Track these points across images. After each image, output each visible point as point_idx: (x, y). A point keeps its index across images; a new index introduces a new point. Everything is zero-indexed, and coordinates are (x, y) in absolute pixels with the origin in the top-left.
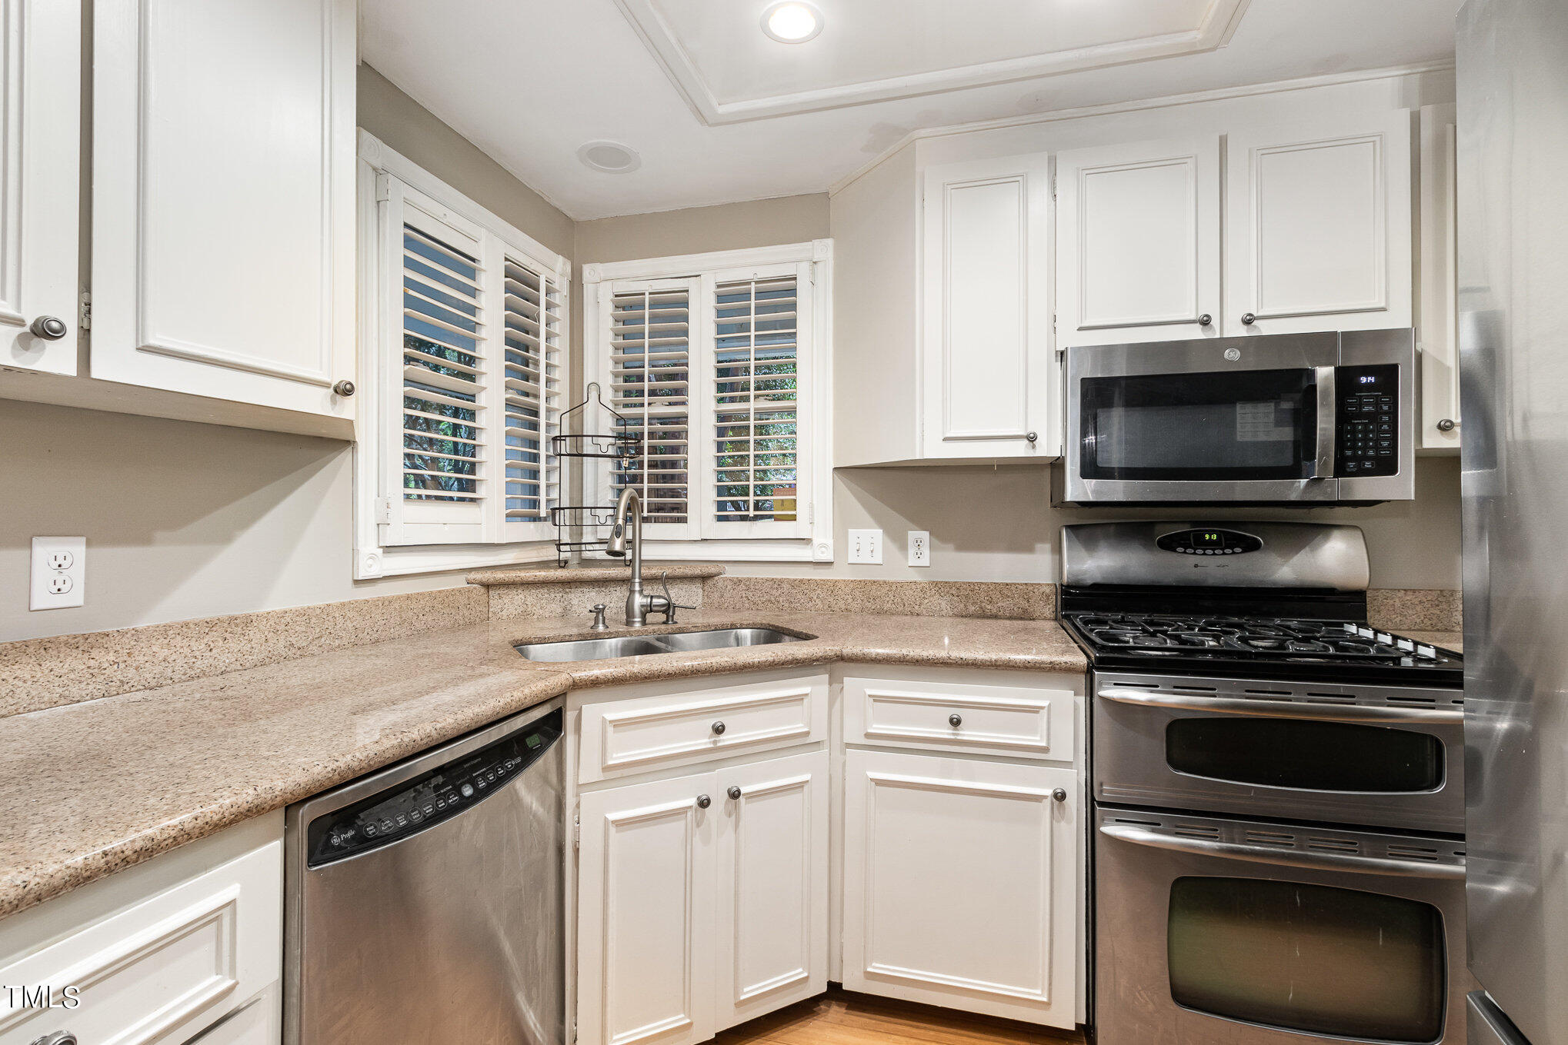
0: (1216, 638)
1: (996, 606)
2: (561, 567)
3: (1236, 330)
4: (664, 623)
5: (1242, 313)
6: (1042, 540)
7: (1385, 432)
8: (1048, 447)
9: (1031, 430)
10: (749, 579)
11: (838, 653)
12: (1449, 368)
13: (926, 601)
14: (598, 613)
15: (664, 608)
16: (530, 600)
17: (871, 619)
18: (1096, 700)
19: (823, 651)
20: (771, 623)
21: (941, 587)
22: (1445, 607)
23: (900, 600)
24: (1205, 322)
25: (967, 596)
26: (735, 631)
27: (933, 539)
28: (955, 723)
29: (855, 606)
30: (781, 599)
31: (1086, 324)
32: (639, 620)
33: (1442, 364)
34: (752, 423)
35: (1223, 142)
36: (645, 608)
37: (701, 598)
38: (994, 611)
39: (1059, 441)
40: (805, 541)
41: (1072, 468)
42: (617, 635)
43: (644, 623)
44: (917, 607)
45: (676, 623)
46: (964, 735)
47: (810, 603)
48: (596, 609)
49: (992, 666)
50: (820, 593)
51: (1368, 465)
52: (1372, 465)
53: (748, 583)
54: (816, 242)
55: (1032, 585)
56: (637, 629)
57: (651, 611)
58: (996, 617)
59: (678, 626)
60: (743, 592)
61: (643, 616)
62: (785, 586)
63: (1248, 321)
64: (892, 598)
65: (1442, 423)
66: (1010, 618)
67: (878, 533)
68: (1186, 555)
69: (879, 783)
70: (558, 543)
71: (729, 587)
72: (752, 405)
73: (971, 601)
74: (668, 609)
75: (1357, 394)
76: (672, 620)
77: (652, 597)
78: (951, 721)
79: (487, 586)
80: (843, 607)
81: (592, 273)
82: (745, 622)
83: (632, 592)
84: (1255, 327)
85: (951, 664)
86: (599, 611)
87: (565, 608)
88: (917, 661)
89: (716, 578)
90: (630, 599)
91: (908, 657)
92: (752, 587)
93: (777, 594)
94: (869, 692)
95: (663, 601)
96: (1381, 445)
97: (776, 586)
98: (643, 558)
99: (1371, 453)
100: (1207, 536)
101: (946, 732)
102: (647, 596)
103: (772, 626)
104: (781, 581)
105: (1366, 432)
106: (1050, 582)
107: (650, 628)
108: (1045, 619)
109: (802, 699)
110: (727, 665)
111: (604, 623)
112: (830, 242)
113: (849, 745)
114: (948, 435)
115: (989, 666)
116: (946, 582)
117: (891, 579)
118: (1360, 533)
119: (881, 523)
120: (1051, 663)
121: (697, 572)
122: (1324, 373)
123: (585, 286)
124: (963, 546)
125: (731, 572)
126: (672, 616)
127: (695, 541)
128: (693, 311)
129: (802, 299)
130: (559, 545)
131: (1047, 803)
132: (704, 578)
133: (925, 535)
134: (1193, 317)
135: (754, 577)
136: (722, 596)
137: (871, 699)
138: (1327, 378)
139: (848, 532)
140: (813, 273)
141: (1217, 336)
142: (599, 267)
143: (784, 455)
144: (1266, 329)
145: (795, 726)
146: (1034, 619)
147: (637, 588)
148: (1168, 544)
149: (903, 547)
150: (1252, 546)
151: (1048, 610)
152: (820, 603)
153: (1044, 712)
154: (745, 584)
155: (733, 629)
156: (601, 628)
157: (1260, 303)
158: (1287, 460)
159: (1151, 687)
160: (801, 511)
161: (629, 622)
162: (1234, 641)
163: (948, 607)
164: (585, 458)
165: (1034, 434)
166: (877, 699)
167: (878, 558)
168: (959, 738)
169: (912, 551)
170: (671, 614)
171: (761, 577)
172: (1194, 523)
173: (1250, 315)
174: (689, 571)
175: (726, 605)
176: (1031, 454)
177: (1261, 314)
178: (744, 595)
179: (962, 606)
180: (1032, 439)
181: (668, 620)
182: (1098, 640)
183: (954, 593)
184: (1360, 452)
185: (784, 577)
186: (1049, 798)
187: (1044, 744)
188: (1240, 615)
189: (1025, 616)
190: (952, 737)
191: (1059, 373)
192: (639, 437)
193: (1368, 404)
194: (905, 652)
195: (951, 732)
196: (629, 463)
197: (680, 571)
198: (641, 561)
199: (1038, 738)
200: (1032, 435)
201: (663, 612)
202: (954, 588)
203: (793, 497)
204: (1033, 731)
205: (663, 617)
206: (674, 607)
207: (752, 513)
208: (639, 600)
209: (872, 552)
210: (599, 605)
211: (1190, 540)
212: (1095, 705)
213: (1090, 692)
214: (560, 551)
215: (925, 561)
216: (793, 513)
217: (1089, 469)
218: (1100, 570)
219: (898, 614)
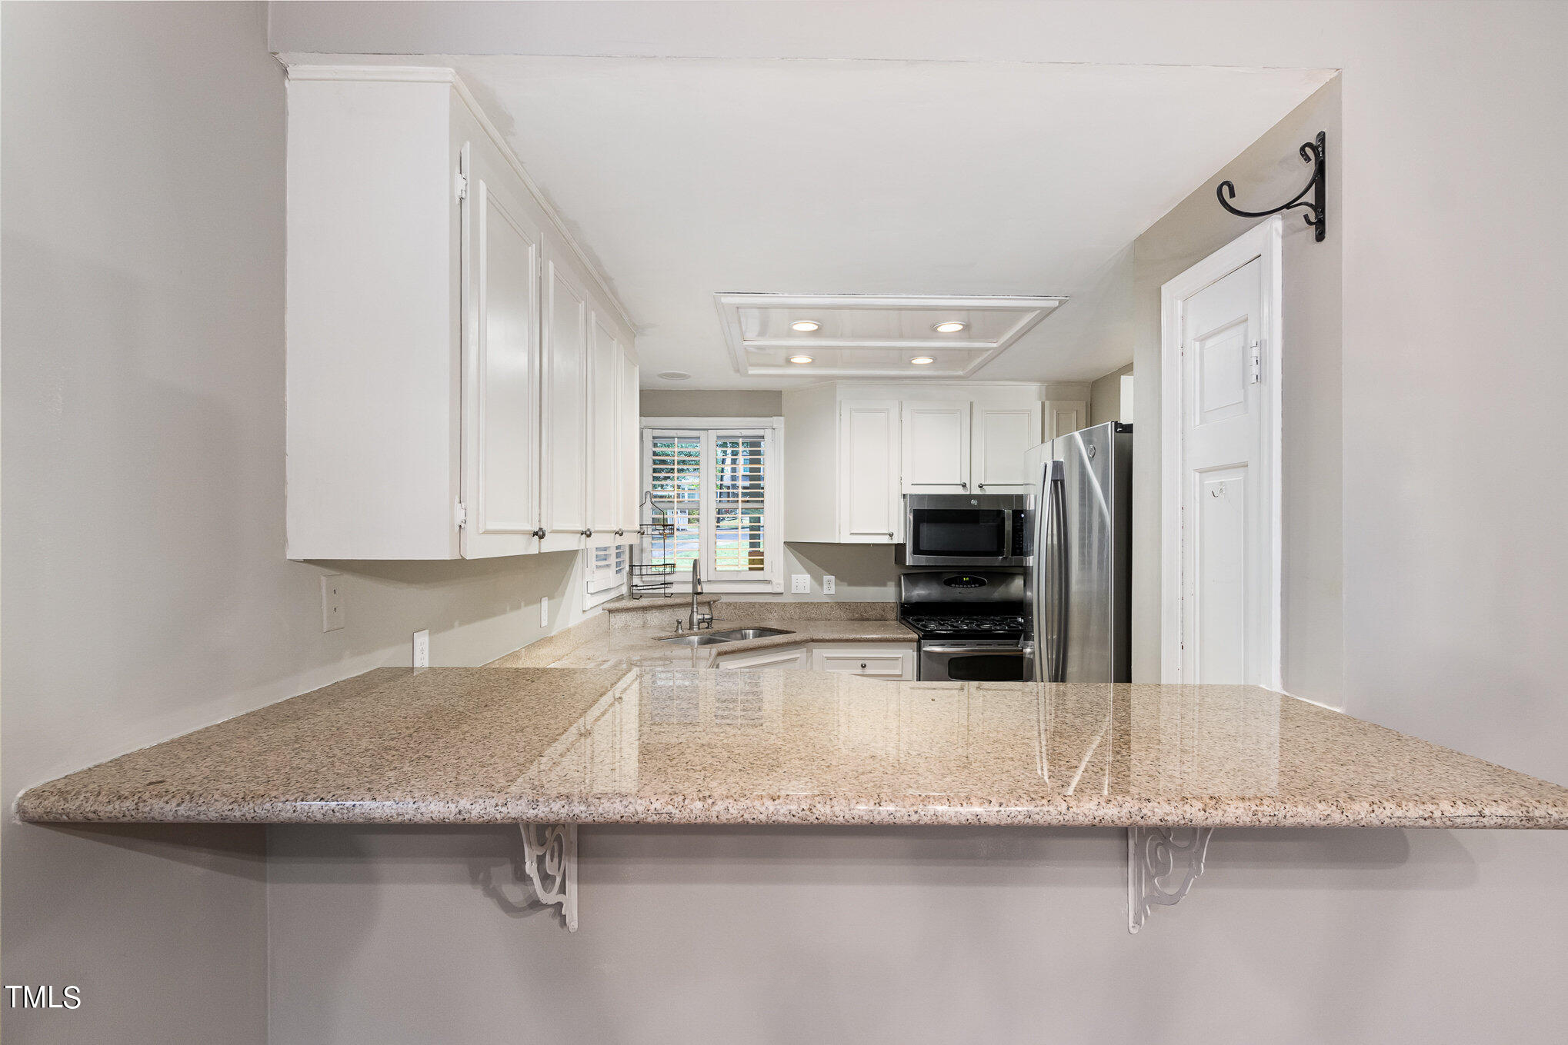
0: (967, 625)
1: (868, 614)
3: (977, 491)
5: (979, 483)
6: (890, 580)
8: (898, 539)
9: (890, 531)
10: (736, 603)
11: (812, 638)
13: (833, 613)
14: (679, 624)
16: (628, 618)
18: (922, 653)
19: (806, 637)
20: (759, 626)
21: (841, 605)
23: (819, 612)
24: (964, 486)
25: (854, 610)
26: (742, 631)
27: (837, 581)
28: (864, 666)
29: (796, 616)
30: (755, 614)
31: (914, 483)
32: (696, 627)
35: (971, 404)
36: (700, 621)
38: (868, 617)
39: (902, 536)
40: (768, 582)
41: (909, 549)
44: (828, 616)
45: (713, 628)
46: (867, 672)
47: (771, 616)
49: (879, 641)
50: (776, 609)
54: (775, 419)
55: (887, 603)
56: (694, 632)
57: (703, 622)
58: (868, 620)
59: (715, 630)
60: (735, 610)
61: (699, 623)
62: (757, 606)
63: (981, 486)
64: (816, 611)
66: (876, 620)
67: (808, 577)
68: (955, 588)
72: (740, 506)
73: (856, 612)
75: (1019, 522)
76: (712, 626)
77: (703, 615)
78: (862, 666)
79: (610, 611)
80: (790, 617)
82: (746, 626)
83: (692, 612)
84: (983, 490)
88: (847, 640)
89: (717, 603)
90: (692, 616)
91: (843, 639)
92: (739, 607)
93: (752, 611)
94: (825, 655)
97: (752, 606)
100: (964, 579)
101: (859, 671)
102: (700, 614)
103: (763, 628)
104: (755, 603)
106: (893, 601)
107: (702, 631)
108: (891, 619)
109: (797, 659)
110: (747, 647)
111: (681, 629)
112: (782, 418)
114: (853, 532)
116: (844, 602)
117: (816, 601)
119: (809, 571)
120: (903, 638)
122: (1008, 512)
124: (851, 584)
125: (724, 599)
129: (766, 449)
133: (833, 578)
134: (959, 483)
135: (738, 601)
136: (720, 612)
137: (826, 658)
138: (1009, 515)
139: (792, 577)
140: (773, 435)
141: (968, 493)
144: (989, 491)
146: (885, 620)
147: (695, 610)
148: (947, 583)
149: (821, 584)
150: (982, 584)
151: (893, 615)
152: (777, 615)
153: (900, 660)
154: (733, 606)
156: (679, 632)
157: (985, 480)
158: (995, 548)
159: (942, 645)
160: (766, 565)
161: (692, 628)
162: (974, 626)
163: (844, 616)
165: (893, 533)
166: (828, 658)
167: (808, 590)
168: (865, 673)
169: (825, 586)
170: (711, 623)
171: (742, 601)
172: (958, 573)
173: (981, 484)
175: (723, 617)
176: (892, 542)
177: (986, 483)
178: (733, 612)
179: (852, 614)
180: (891, 535)
181: (708, 626)
182: (922, 628)
183: (847, 608)
185: (756, 601)
187: (900, 673)
188: (977, 615)
189: (883, 619)
190: (862, 673)
191: (903, 503)
195: (861, 671)
199: (898, 671)
200: (891, 533)
202: (847, 605)
203: (762, 557)
204: (896, 668)
208: (696, 617)
209: (805, 586)
211: (957, 581)
212: (922, 656)
213: (919, 649)
215: (832, 592)
216: (762, 566)
217: (917, 550)
218: (918, 595)
219: (818, 620)
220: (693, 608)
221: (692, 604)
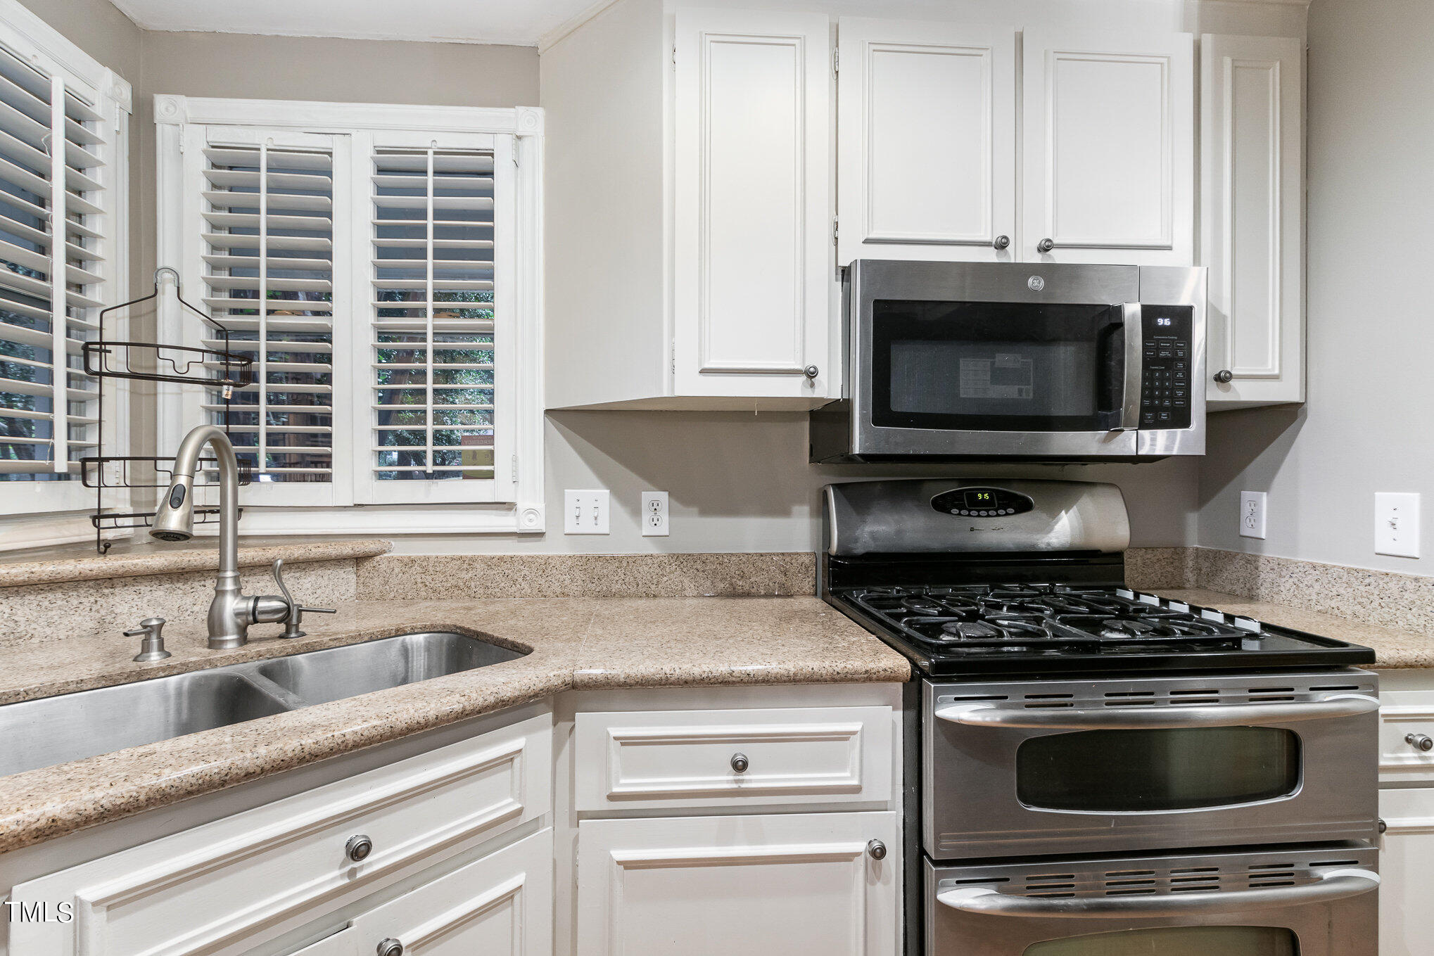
1: (748, 581)
2: (100, 553)
3: (1030, 256)
4: (281, 637)
5: (1040, 239)
6: (801, 502)
7: (1180, 380)
8: (829, 388)
9: (809, 363)
10: (427, 559)
11: (568, 679)
12: (1225, 316)
13: (665, 579)
14: (148, 634)
15: (281, 615)
17: (598, 606)
19: (544, 681)
20: (459, 624)
21: (684, 560)
22: (1177, 564)
23: (632, 578)
24: (1002, 245)
25: (715, 572)
26: (401, 638)
27: (673, 501)
28: (740, 766)
29: (574, 588)
30: (473, 584)
31: (872, 236)
32: (235, 637)
33: (1219, 312)
34: (430, 345)
35: (1019, 39)
36: (244, 617)
37: (354, 586)
38: (747, 587)
39: (841, 378)
40: (508, 506)
41: (860, 412)
42: (184, 668)
43: (244, 639)
44: (653, 587)
45: (304, 634)
46: (750, 781)
47: (514, 588)
48: (145, 627)
49: (790, 681)
50: (527, 573)
51: (1164, 416)
52: (1168, 416)
53: (425, 564)
54: (521, 110)
55: (790, 554)
56: (227, 653)
57: (255, 621)
58: (747, 595)
59: (305, 640)
60: (418, 577)
61: (242, 630)
62: (479, 566)
63: (1045, 248)
64: (623, 577)
65: (1222, 374)
66: (765, 596)
67: (604, 494)
68: (962, 518)
69: (628, 865)
70: (96, 513)
71: (397, 570)
72: (430, 322)
73: (719, 577)
74: (288, 617)
75: (1155, 337)
76: (297, 631)
77: (257, 599)
78: (734, 764)
80: (559, 590)
81: (172, 109)
82: (419, 624)
83: (220, 593)
84: (1050, 256)
85: (734, 683)
86: (151, 632)
87: (102, 621)
88: (686, 682)
89: (378, 558)
90: (217, 605)
91: (673, 679)
92: (431, 569)
93: (467, 577)
94: (616, 731)
95: (276, 604)
96: (1176, 394)
97: (465, 566)
98: (240, 533)
99: (1167, 403)
100: (980, 496)
101: (724, 780)
102: (248, 598)
103: (460, 628)
104: (473, 560)
105: (1162, 380)
106: (808, 551)
107: (253, 648)
108: (804, 594)
109: (512, 760)
110: (375, 732)
111: (161, 647)
112: (539, 112)
113: (582, 815)
114: (707, 366)
115: (785, 682)
116: (690, 555)
117: (623, 553)
118: (1118, 490)
119: (606, 479)
120: (866, 672)
121: (347, 549)
122: (1133, 310)
123: (159, 128)
124: (707, 509)
125: (400, 550)
126: (297, 626)
127: (345, 507)
128: (339, 184)
129: (502, 182)
130: (98, 516)
131: (860, 861)
132: (359, 560)
133: (663, 497)
134: (988, 238)
135: (434, 554)
136: (386, 583)
137: (618, 742)
138: (1134, 315)
139: (563, 494)
140: (517, 149)
141: (1012, 261)
142: (183, 101)
143: (472, 411)
144: (1065, 257)
145: (499, 805)
146: (791, 596)
147: (229, 586)
148: (943, 505)
149: (636, 512)
150: (1023, 506)
151: (807, 585)
152: (526, 587)
153: (856, 740)
154: (420, 565)
155: (400, 636)
156: (155, 658)
157: (1054, 230)
158: (1089, 409)
159: (999, 699)
160: (501, 465)
161: (214, 641)
163: (692, 586)
164: (160, 383)
165: (815, 368)
166: (626, 742)
167: (604, 527)
168: (744, 786)
169: (646, 516)
170: (294, 621)
171: (446, 554)
172: (964, 480)
173: (1049, 240)
174: (332, 550)
175: (392, 595)
176: (809, 394)
177: (1058, 241)
178: (419, 580)
179: (709, 583)
180: (811, 374)
181: (288, 631)
182: (916, 634)
183: (699, 567)
184: (1157, 402)
185: (477, 554)
186: (863, 855)
187: (855, 782)
189: (782, 592)
190: (735, 786)
192: (250, 356)
193: (1165, 349)
194: (667, 668)
195: (731, 778)
196: (233, 393)
197: (316, 550)
198: (237, 538)
199: (848, 774)
200: (812, 370)
201: (279, 621)
202: (699, 562)
203: (490, 447)
204: (841, 766)
205: (282, 628)
206: (300, 611)
207: (430, 468)
208: (231, 605)
209: (596, 518)
210: (150, 620)
211: (964, 501)
212: (926, 727)
214: (99, 528)
215: (663, 529)
216: (489, 468)
217: (883, 413)
218: (873, 536)
219: (630, 596)
220: (221, 581)
221: (218, 570)
